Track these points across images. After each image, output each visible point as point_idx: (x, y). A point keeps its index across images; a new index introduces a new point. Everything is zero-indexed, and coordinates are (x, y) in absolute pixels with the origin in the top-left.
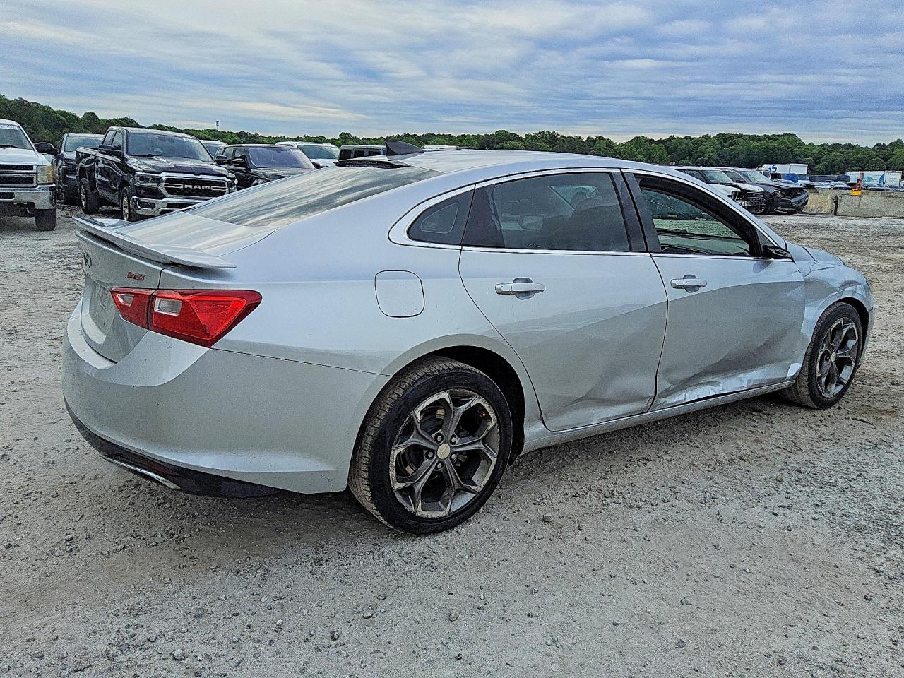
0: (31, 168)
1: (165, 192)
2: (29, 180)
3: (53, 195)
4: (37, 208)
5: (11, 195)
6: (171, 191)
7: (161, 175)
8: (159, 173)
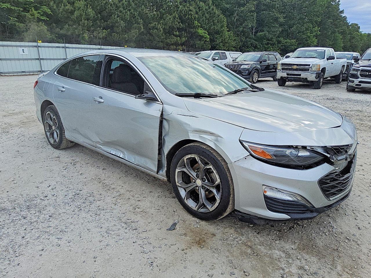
0: (309, 65)
1: (359, 75)
2: (308, 70)
3: (317, 75)
4: (308, 80)
5: (300, 75)
6: (361, 75)
7: (359, 68)
8: (359, 67)
